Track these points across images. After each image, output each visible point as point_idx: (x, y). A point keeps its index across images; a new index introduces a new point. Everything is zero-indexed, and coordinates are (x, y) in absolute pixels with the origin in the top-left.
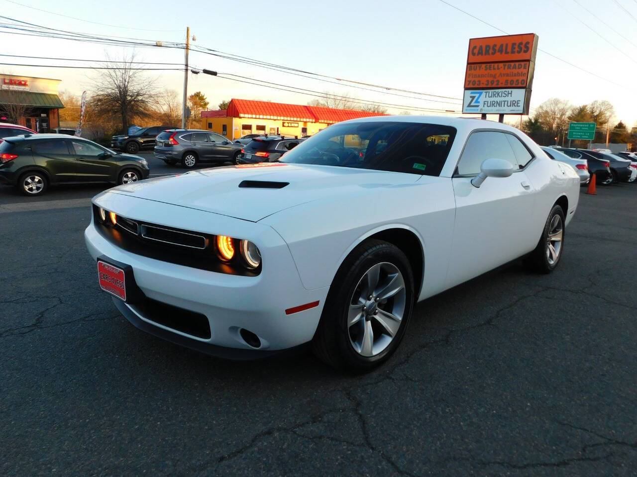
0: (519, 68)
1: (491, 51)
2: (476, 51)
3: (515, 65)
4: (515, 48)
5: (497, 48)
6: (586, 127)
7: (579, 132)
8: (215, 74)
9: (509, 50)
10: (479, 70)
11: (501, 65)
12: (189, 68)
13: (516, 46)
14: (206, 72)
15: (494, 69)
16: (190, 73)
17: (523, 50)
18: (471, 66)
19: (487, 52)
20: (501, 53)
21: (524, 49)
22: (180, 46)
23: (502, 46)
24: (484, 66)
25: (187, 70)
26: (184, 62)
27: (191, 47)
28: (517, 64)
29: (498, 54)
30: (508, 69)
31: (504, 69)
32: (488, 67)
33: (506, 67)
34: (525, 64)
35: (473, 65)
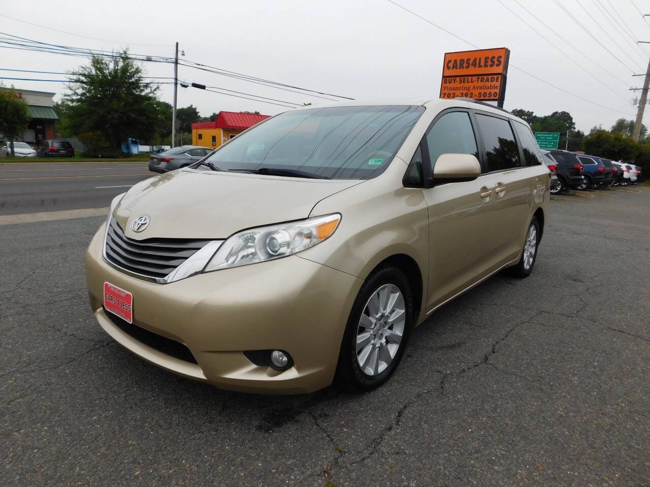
0: (492, 81)
1: (465, 65)
2: (451, 65)
3: (488, 78)
4: (488, 62)
5: (471, 62)
6: (551, 137)
7: (543, 141)
8: (203, 87)
9: (482, 64)
10: (454, 83)
11: (475, 78)
12: (178, 82)
13: (489, 60)
14: (194, 85)
15: (468, 82)
16: (179, 86)
17: (495, 64)
18: (447, 80)
19: (461, 66)
20: (475, 67)
21: (496, 62)
22: (169, 60)
23: (475, 59)
24: (458, 79)
25: (176, 84)
26: (173, 76)
27: (179, 61)
28: (490, 77)
29: (471, 68)
30: (481, 82)
31: (478, 82)
32: (462, 80)
33: (480, 80)
34: (497, 77)
35: (448, 79)
